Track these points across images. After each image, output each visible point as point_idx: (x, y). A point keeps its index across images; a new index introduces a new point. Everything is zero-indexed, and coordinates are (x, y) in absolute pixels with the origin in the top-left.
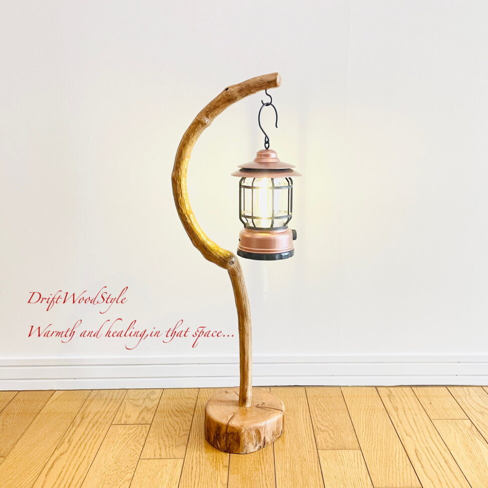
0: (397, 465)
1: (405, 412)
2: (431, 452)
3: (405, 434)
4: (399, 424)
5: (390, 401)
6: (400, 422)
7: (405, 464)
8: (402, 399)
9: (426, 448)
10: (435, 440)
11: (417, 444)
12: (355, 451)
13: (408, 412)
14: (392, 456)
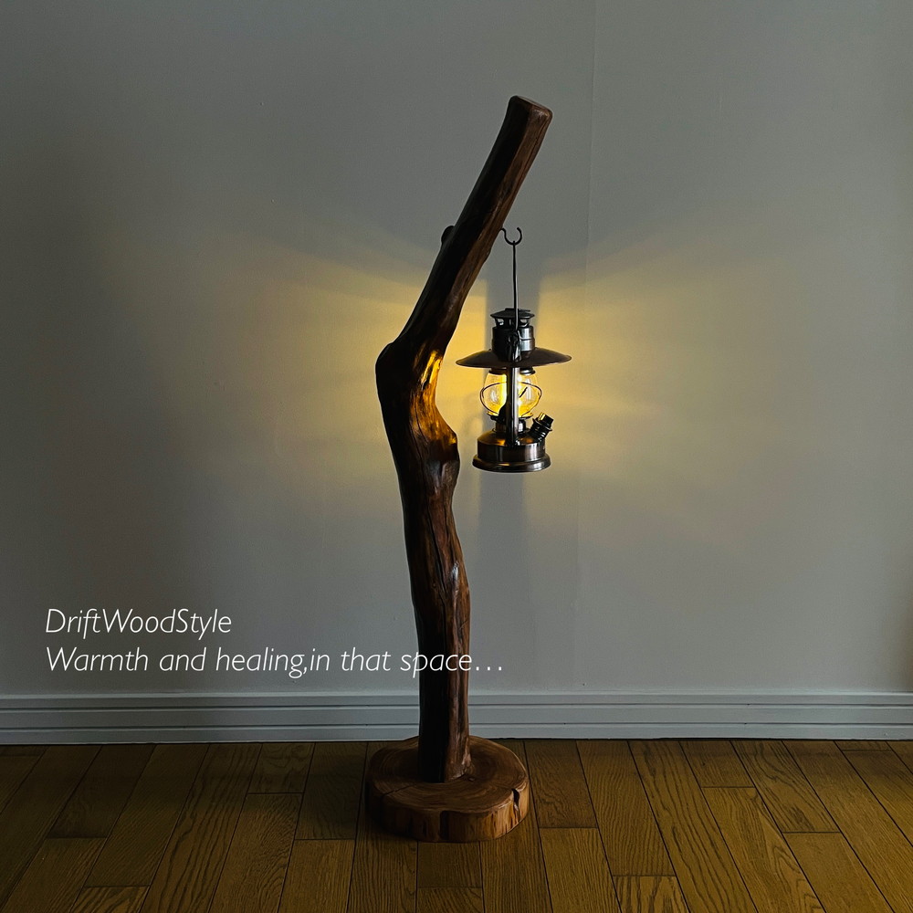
0: (646, 848)
1: (665, 777)
2: (694, 830)
3: (661, 808)
4: (655, 793)
5: (646, 761)
6: (657, 790)
7: (656, 846)
8: (663, 757)
9: (688, 825)
10: (702, 815)
11: (676, 820)
12: (590, 830)
13: (670, 778)
14: (640, 836)
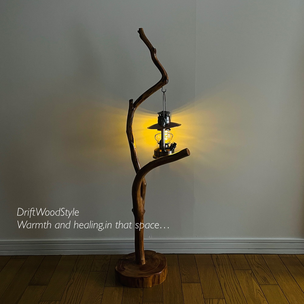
0: (215, 290)
1: (222, 266)
2: (231, 285)
3: (221, 277)
4: (219, 272)
5: (217, 261)
7: (219, 289)
8: (222, 260)
9: (229, 282)
10: (234, 279)
11: (225, 281)
12: (198, 284)
14: (214, 286)
